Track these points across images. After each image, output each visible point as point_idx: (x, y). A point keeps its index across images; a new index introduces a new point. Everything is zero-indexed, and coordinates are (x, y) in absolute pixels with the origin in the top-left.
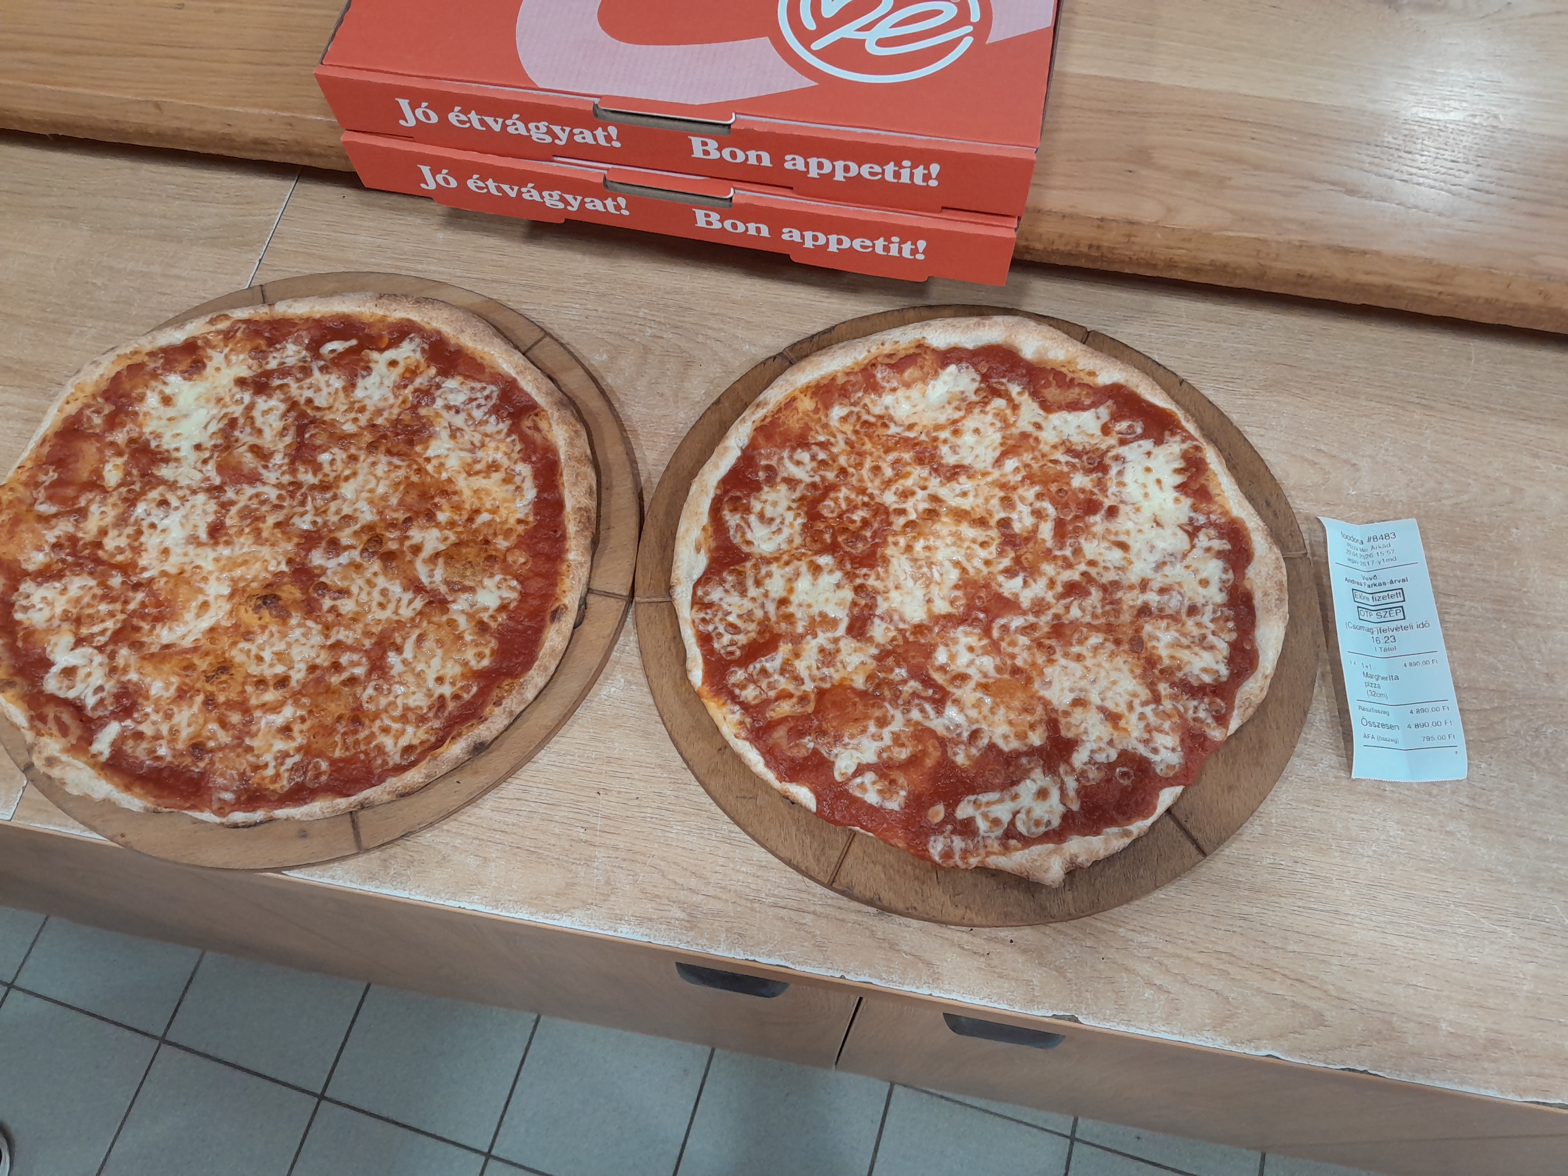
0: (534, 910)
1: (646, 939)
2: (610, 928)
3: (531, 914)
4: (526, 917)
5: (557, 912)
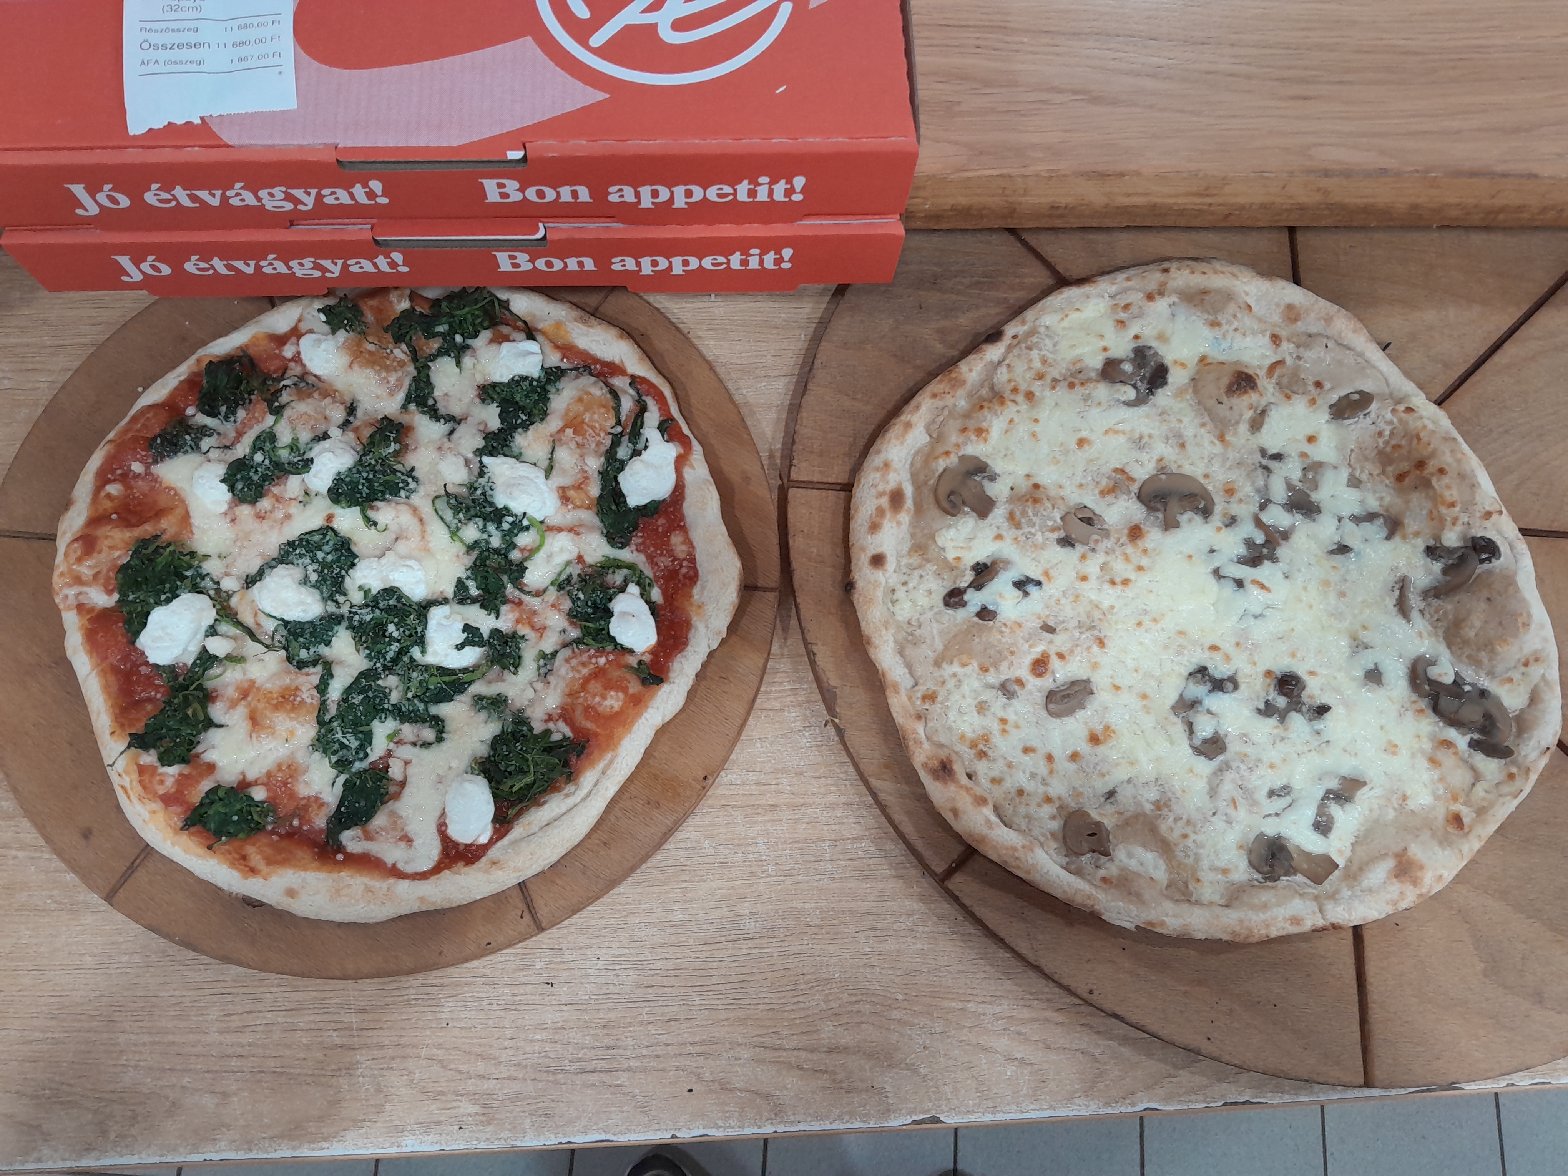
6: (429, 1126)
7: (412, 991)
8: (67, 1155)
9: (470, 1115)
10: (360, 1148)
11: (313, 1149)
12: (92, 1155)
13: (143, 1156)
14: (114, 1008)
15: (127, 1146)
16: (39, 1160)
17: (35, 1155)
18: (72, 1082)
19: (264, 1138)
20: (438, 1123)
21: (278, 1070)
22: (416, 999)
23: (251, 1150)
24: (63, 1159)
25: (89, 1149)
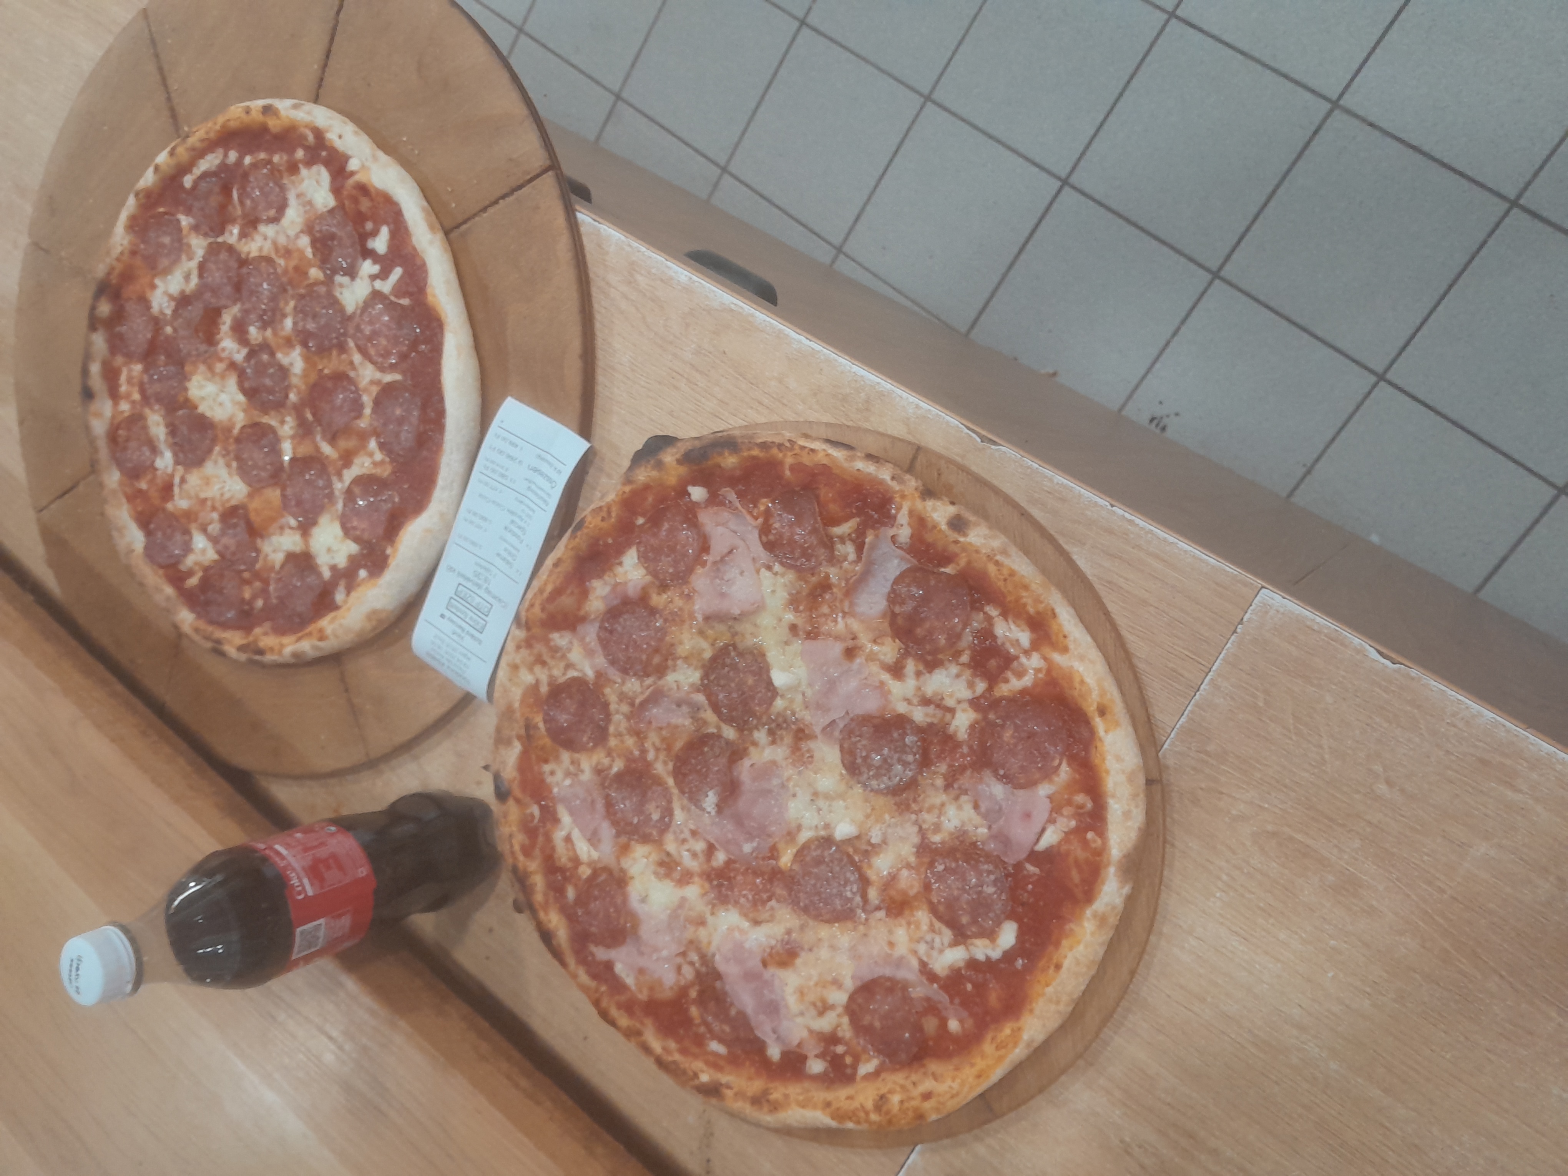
0: (750, 319)
1: (669, 263)
2: (694, 282)
3: (752, 315)
4: (758, 314)
5: (732, 310)
6: (667, 281)
7: (643, 383)
9: (642, 275)
10: (714, 291)
11: (742, 308)
13: (848, 368)
16: (917, 406)
17: (919, 412)
19: (768, 334)
20: (662, 280)
21: (741, 378)
22: (642, 375)
23: (779, 329)
25: (882, 395)
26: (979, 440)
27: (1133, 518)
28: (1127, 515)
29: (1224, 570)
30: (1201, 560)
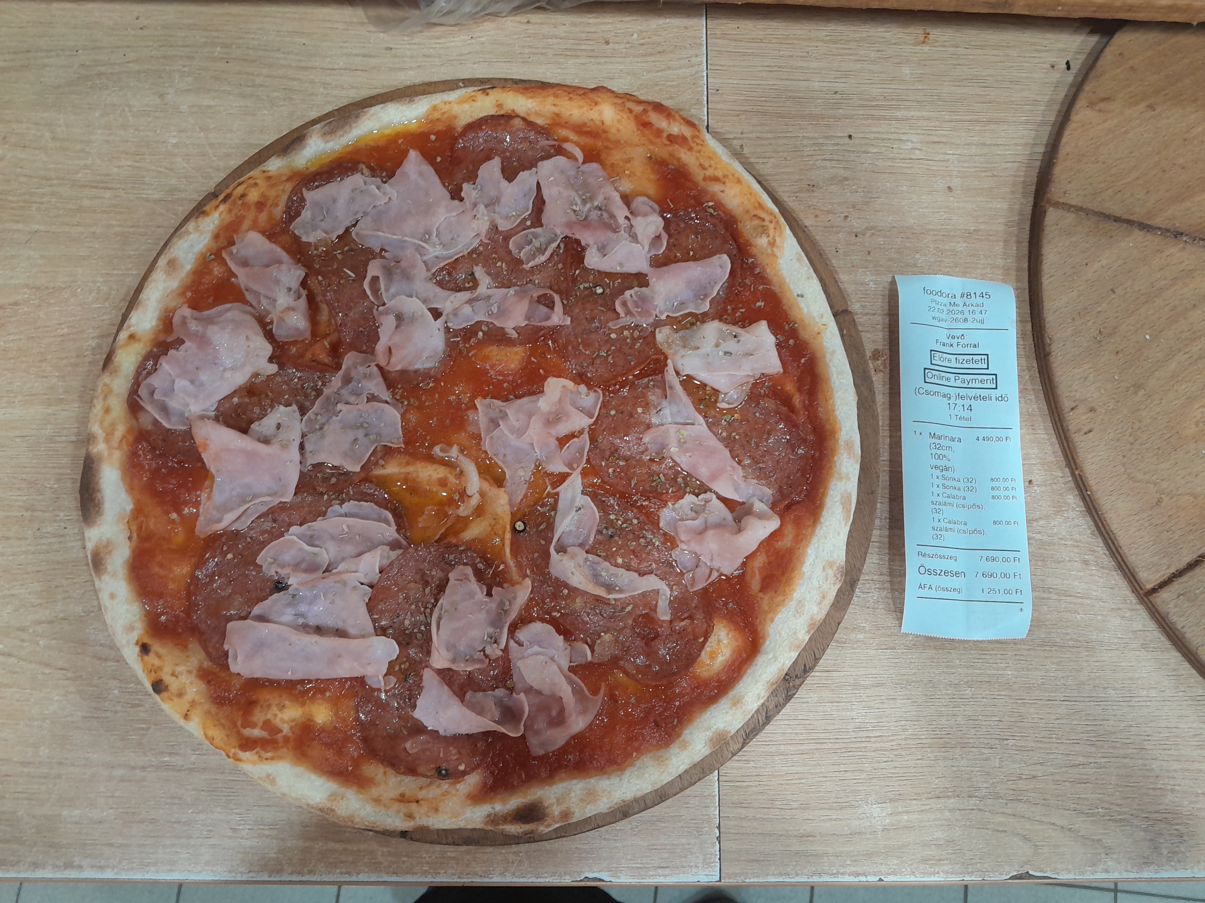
8: (1129, 868)
12: (1151, 868)
13: (1195, 870)
14: (1143, 738)
15: (1180, 862)
16: (1107, 871)
18: (1120, 802)
24: (1127, 871)
25: (1147, 863)
26: (1031, 872)
27: (857, 879)
28: (863, 879)
29: (757, 877)
30: (781, 874)
